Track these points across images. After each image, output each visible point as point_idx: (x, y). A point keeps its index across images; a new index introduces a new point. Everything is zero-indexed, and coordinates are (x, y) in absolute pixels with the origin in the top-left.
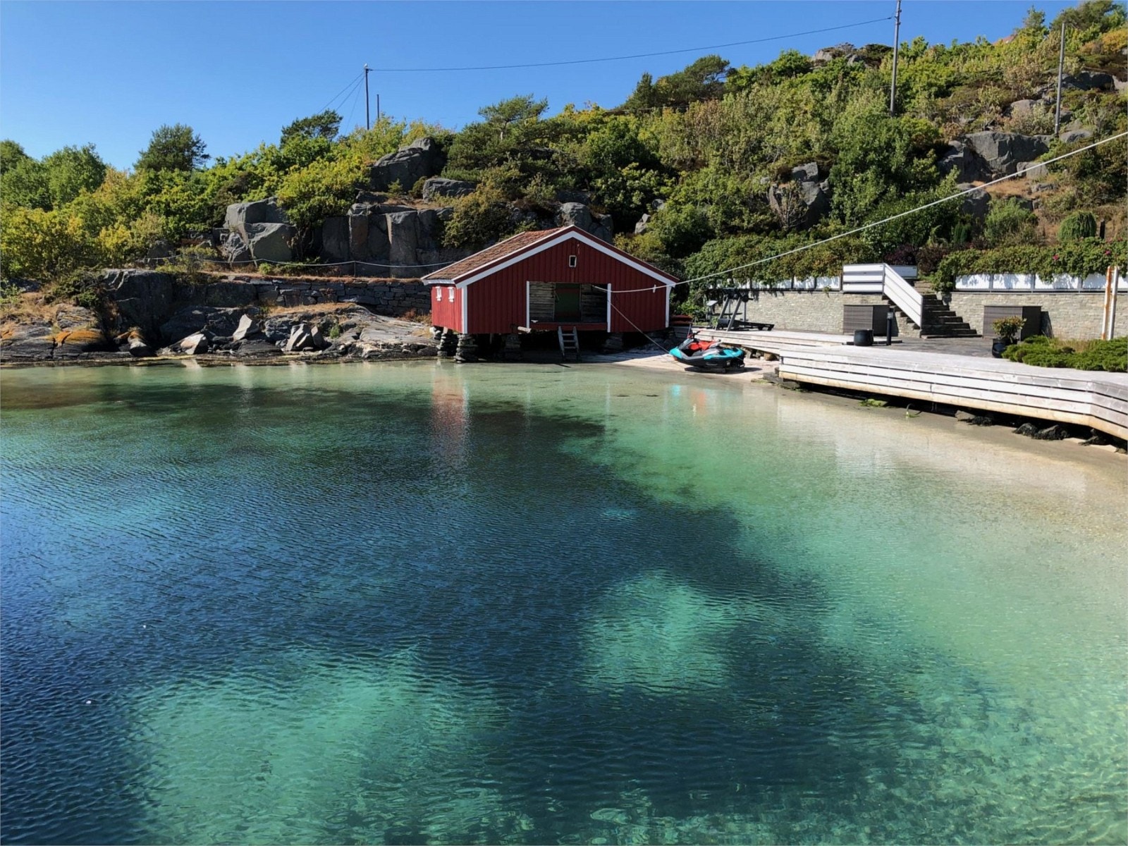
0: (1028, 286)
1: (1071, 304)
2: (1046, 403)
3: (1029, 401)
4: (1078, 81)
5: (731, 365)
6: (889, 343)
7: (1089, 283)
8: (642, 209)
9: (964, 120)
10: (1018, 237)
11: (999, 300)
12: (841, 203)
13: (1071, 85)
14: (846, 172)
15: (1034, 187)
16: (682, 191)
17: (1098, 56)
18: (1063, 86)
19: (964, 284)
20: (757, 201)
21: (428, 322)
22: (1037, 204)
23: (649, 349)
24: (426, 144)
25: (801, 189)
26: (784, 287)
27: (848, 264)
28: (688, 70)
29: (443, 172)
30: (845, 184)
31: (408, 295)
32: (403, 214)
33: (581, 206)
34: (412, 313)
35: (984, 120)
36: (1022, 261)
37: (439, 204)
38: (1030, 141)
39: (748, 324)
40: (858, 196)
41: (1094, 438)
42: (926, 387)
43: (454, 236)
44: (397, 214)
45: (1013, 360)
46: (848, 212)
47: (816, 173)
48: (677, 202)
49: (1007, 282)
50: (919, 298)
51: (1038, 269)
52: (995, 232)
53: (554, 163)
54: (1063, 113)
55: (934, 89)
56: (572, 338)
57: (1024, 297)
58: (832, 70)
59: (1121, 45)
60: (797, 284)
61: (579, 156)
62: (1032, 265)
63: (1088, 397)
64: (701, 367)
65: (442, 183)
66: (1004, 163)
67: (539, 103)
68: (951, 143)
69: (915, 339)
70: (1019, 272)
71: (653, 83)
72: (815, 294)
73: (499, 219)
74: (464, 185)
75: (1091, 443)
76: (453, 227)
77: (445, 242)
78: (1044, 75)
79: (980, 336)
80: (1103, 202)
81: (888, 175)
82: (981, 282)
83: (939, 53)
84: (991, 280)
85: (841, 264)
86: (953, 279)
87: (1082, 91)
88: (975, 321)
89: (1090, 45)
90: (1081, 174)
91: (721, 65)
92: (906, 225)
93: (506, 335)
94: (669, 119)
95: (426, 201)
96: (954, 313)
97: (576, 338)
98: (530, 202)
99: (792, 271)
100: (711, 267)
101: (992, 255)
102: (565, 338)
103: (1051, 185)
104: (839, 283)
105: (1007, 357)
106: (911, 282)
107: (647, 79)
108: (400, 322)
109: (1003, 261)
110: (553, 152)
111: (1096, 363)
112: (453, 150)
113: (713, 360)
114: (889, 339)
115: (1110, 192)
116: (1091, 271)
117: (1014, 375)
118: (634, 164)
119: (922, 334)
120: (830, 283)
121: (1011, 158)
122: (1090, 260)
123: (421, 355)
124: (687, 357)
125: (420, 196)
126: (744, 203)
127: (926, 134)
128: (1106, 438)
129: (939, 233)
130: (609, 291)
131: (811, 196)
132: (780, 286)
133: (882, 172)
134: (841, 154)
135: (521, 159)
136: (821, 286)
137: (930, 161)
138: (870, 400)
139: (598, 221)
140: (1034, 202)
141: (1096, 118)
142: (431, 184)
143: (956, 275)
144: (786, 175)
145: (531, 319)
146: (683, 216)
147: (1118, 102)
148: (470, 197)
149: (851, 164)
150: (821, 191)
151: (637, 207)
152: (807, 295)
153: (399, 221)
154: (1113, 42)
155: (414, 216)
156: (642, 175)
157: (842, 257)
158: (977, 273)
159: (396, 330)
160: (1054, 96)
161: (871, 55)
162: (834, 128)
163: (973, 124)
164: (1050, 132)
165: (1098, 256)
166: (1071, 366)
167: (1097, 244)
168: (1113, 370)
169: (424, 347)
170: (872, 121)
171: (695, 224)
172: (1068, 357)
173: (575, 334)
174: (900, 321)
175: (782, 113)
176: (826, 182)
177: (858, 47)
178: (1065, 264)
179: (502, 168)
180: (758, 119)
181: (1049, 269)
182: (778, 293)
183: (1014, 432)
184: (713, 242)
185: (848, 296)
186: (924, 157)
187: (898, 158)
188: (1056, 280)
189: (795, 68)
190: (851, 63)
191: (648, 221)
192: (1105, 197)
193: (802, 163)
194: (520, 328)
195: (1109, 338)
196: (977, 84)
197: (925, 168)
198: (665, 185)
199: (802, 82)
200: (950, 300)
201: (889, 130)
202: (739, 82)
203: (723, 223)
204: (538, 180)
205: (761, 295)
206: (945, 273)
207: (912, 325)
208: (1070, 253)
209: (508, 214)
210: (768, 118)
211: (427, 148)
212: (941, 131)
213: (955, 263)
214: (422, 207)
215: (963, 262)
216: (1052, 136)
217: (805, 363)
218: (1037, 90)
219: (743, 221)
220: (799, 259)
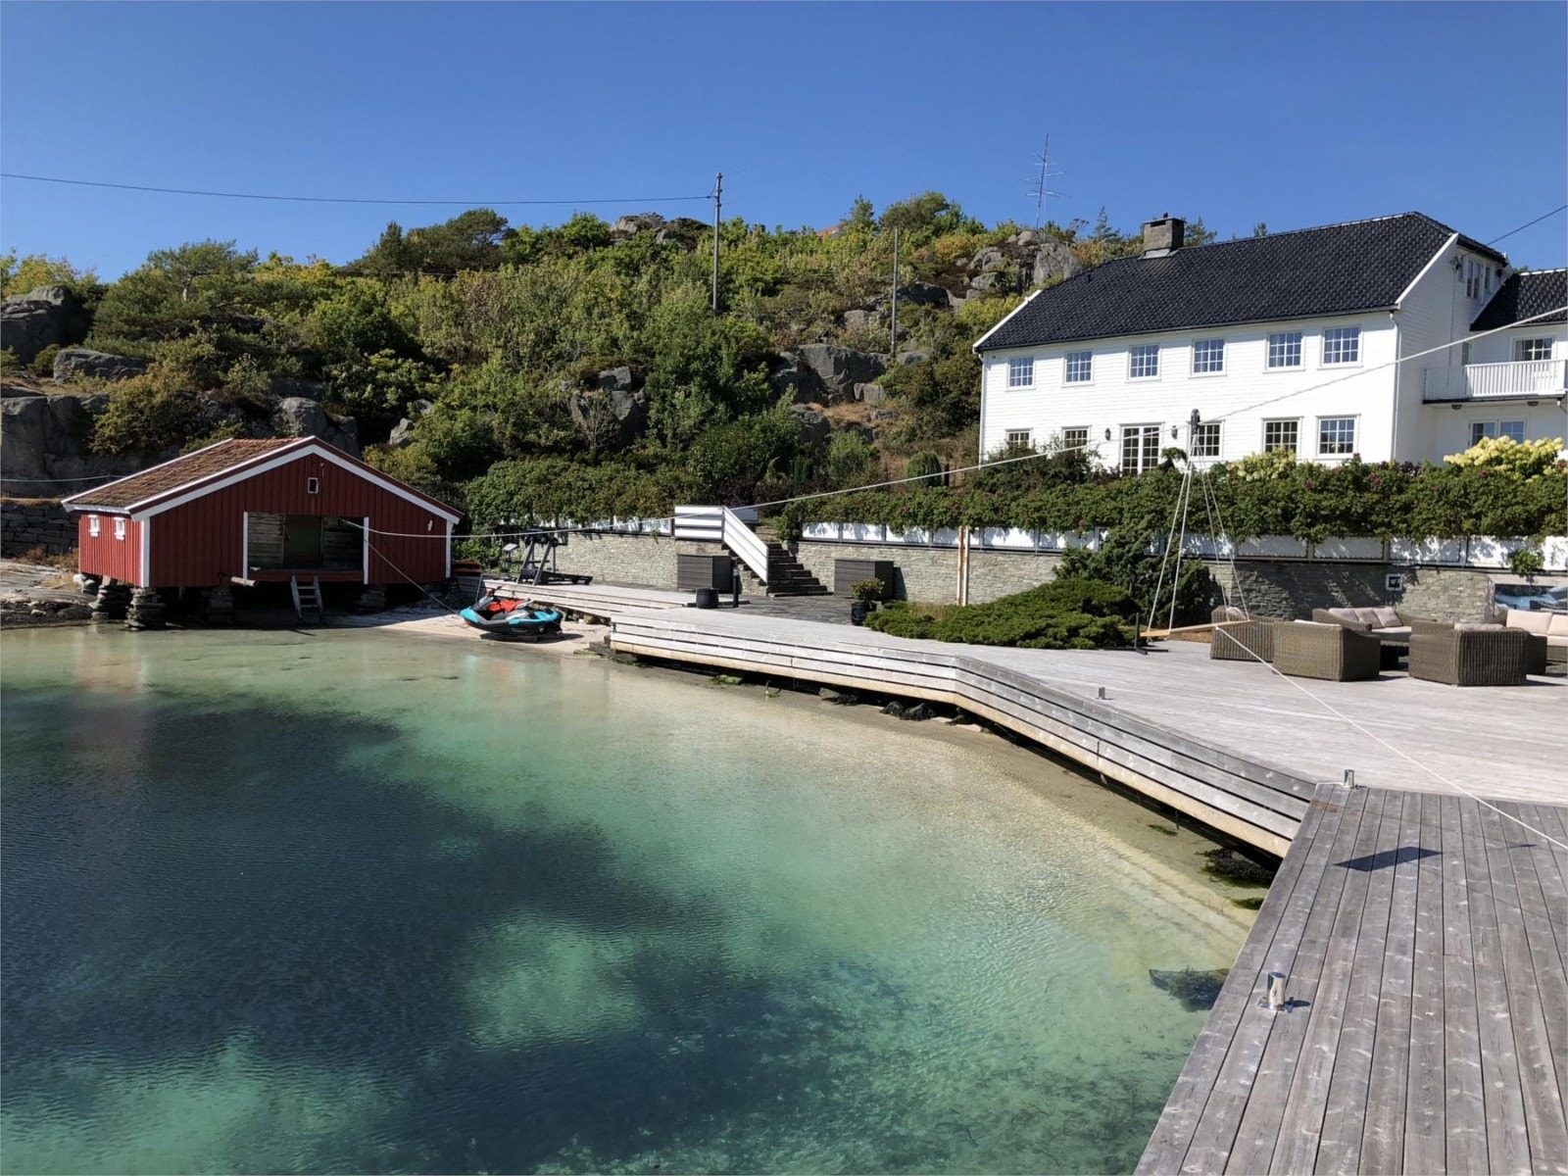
0: (879, 538)
1: (923, 560)
2: (912, 679)
3: (894, 677)
4: (912, 293)
5: (545, 631)
6: (736, 604)
7: (940, 539)
8: (399, 412)
9: (794, 327)
10: (864, 477)
11: (850, 553)
12: (659, 421)
13: (905, 298)
14: (666, 383)
15: (873, 415)
16: (456, 391)
17: (931, 265)
18: (898, 298)
19: (811, 532)
20: (556, 413)
21: (67, 565)
22: (877, 433)
23: (424, 606)
24: (56, 296)
25: (611, 399)
26: (601, 528)
27: (679, 504)
28: (450, 224)
29: (88, 340)
30: (664, 397)
31: (31, 525)
32: (22, 401)
33: (312, 403)
34: (39, 552)
35: (818, 328)
36: (872, 510)
37: (84, 389)
38: (867, 359)
39: (559, 575)
40: (681, 414)
41: (959, 717)
42: (786, 661)
43: (110, 438)
44: (12, 400)
45: (874, 629)
46: (669, 433)
47: (628, 380)
48: (448, 406)
49: (857, 533)
50: (764, 549)
51: (888, 520)
52: (838, 469)
53: (264, 338)
54: (899, 330)
55: (760, 285)
56: (312, 592)
57: (876, 551)
58: (638, 246)
59: (954, 254)
60: (618, 525)
61: (302, 331)
62: (883, 515)
63: (952, 674)
64: (505, 633)
65: (86, 356)
66: (840, 382)
67: (244, 254)
68: (783, 354)
69: (761, 598)
70: (869, 522)
71: (404, 234)
72: (641, 539)
73: (185, 415)
74: (124, 363)
75: (957, 722)
76: (108, 424)
77: (95, 446)
78: (878, 283)
79: (831, 594)
80: (943, 436)
81: (715, 389)
82: (830, 531)
83: (764, 241)
84: (840, 530)
85: (672, 504)
86: (799, 527)
87: (916, 306)
88: (826, 577)
89: (923, 251)
90: (921, 402)
91: (496, 223)
92: (740, 454)
93: (210, 588)
94: (430, 292)
95: (59, 382)
96: (801, 566)
97: (318, 593)
98: (233, 393)
99: (611, 509)
100: (503, 497)
101: (839, 497)
102: (301, 592)
103: (890, 413)
104: (669, 527)
105: (868, 625)
106: (753, 526)
107: (394, 230)
108: (18, 566)
109: (853, 509)
110: (262, 323)
111: (956, 634)
112: (103, 309)
113: (521, 626)
114: (736, 598)
115: (949, 424)
116: (941, 525)
117: (880, 648)
118: (388, 351)
119: (768, 592)
120: (659, 526)
121: (847, 377)
122: (940, 513)
123: (63, 618)
124: (484, 621)
125: (48, 373)
126: (539, 413)
127: (755, 341)
128: (971, 718)
129: (779, 467)
130: (366, 529)
131: (624, 410)
132: (595, 526)
133: (709, 385)
134: (658, 359)
135: (218, 331)
136: (647, 529)
137: (762, 375)
138: (723, 676)
139: (336, 425)
140: (875, 431)
141: (932, 339)
142: (68, 356)
143: (803, 521)
144: (591, 381)
145: (250, 564)
146: (459, 425)
147: (954, 324)
148: (137, 381)
149: (672, 373)
150: (635, 403)
151: (393, 409)
152: (631, 539)
153: (16, 411)
154: (946, 251)
155: (41, 405)
156: (397, 366)
157: (672, 496)
158: (825, 520)
159: (12, 579)
160: (890, 309)
161: (684, 231)
162: (649, 325)
163: (805, 333)
164: (886, 350)
165: (948, 509)
166: (933, 638)
167: (946, 495)
168: (973, 642)
169: (67, 605)
170: (694, 319)
171: (475, 436)
172: (928, 627)
173: (316, 587)
174: (743, 575)
175: (579, 298)
176: (641, 392)
177: (667, 219)
178: (916, 516)
179: (187, 342)
180: (551, 302)
181: (900, 521)
182: (594, 536)
183: (881, 712)
184: (502, 464)
185: (682, 543)
186: (755, 370)
187: (725, 370)
188: (907, 533)
189: (591, 238)
190: (660, 240)
191: (410, 427)
192: (945, 430)
193: (611, 366)
194: (235, 580)
195: (964, 604)
196: (806, 285)
197: (757, 384)
198: (430, 380)
199: (603, 259)
200: (797, 550)
201: (714, 334)
202: (519, 247)
203: (514, 437)
204: (246, 364)
205: (572, 538)
206: (790, 519)
207: (757, 580)
208: (920, 504)
209: (199, 409)
210: (563, 301)
211: (58, 302)
212: (772, 339)
213: (802, 507)
214: (54, 391)
215: (810, 507)
216: (889, 356)
217: (643, 631)
218: (871, 299)
219: (540, 437)
220: (619, 494)
